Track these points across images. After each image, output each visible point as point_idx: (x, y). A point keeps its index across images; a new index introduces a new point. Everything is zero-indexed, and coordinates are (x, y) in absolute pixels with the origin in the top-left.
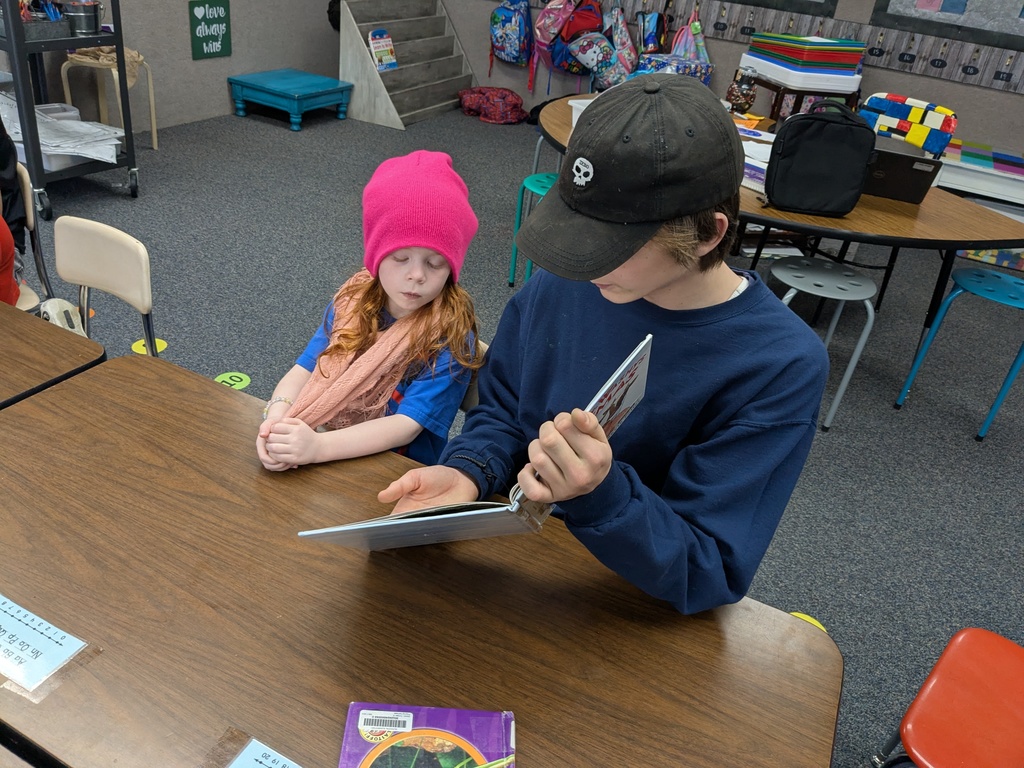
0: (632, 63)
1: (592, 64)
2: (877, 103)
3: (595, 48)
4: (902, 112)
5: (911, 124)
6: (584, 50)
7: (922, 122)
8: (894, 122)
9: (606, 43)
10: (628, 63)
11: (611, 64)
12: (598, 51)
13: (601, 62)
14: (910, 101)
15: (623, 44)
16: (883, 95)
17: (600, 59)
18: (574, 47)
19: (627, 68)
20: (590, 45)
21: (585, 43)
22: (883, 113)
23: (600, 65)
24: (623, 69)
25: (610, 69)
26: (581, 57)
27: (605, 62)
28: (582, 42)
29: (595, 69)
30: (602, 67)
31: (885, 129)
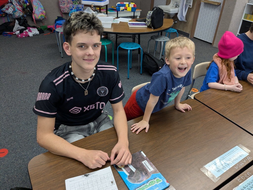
0: (21, 9)
1: (11, 12)
2: (119, 5)
3: (10, 8)
4: (124, 5)
5: (127, 7)
6: (7, 9)
7: (129, 6)
8: (123, 8)
9: (12, 6)
10: (21, 10)
11: (16, 11)
12: (11, 8)
13: (13, 11)
14: (125, 3)
15: (16, 5)
16: (119, 3)
17: (13, 10)
18: (4, 9)
19: (21, 11)
20: (9, 7)
21: (7, 7)
22: (121, 6)
23: (13, 12)
24: (20, 11)
25: (16, 12)
26: (7, 12)
27: (14, 11)
28: (6, 7)
29: (12, 14)
30: (14, 13)
31: (122, 10)
